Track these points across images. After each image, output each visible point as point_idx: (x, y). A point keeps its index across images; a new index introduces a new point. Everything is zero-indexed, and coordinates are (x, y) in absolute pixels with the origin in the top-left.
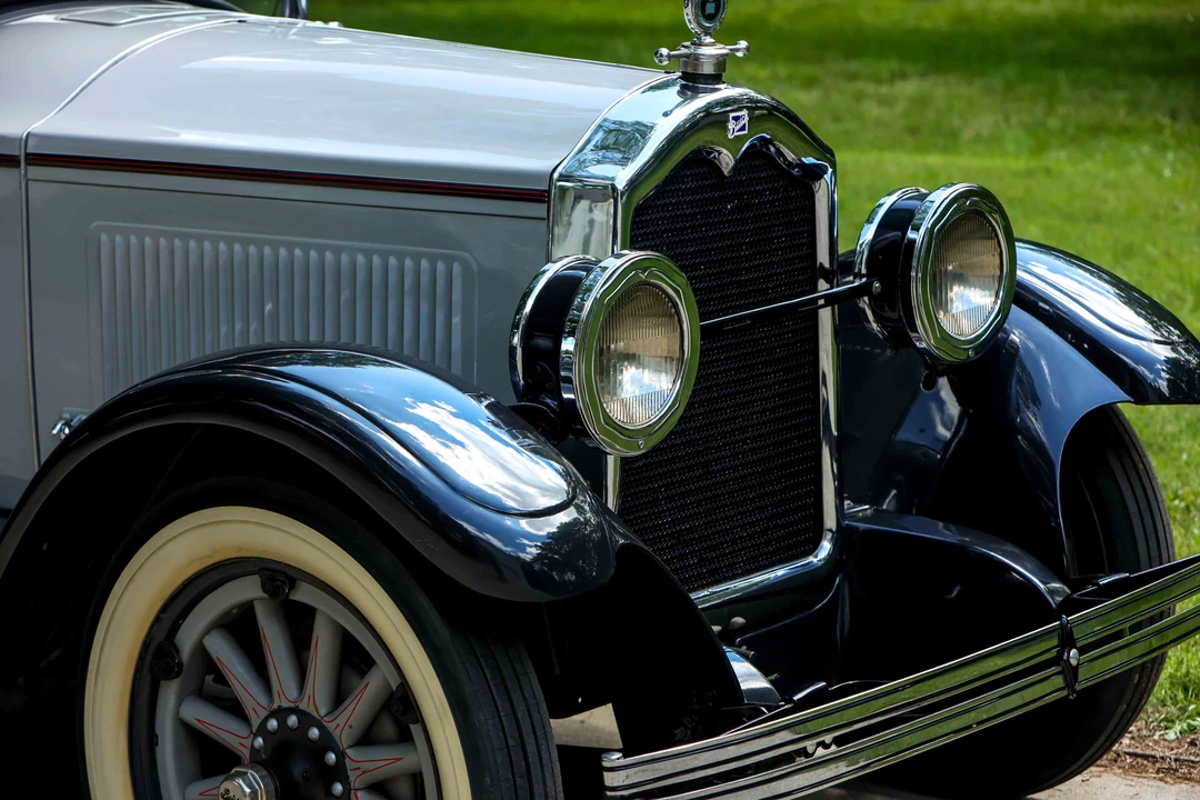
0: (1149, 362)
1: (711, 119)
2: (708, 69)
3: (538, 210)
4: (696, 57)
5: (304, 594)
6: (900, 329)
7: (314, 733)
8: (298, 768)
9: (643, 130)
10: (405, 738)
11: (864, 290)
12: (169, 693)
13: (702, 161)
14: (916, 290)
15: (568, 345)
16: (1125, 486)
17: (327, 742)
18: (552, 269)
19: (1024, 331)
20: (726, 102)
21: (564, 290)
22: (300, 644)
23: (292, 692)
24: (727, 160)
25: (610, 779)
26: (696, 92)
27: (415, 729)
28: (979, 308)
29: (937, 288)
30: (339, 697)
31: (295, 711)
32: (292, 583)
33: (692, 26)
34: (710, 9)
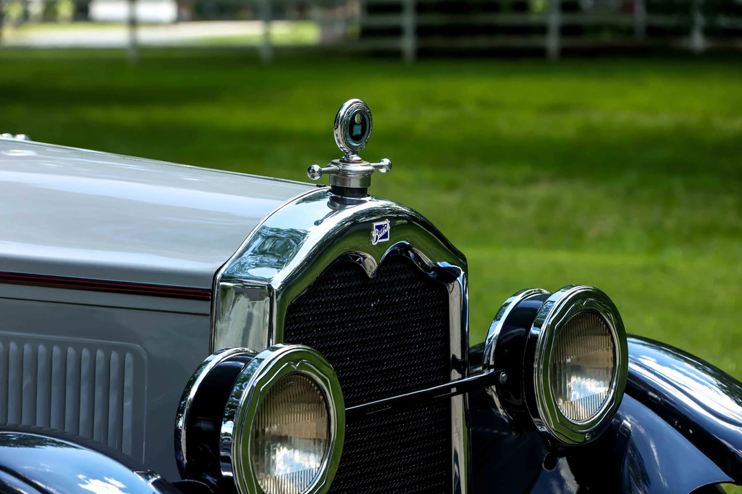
1: (358, 227)
2: (355, 184)
3: (203, 307)
4: (344, 173)
6: (524, 411)
9: (297, 237)
11: (491, 380)
13: (349, 265)
14: (538, 381)
15: (227, 428)
18: (214, 360)
19: (634, 417)
20: (371, 212)
21: (226, 378)
24: (371, 264)
26: (344, 204)
28: (594, 397)
33: (341, 146)
34: (357, 130)
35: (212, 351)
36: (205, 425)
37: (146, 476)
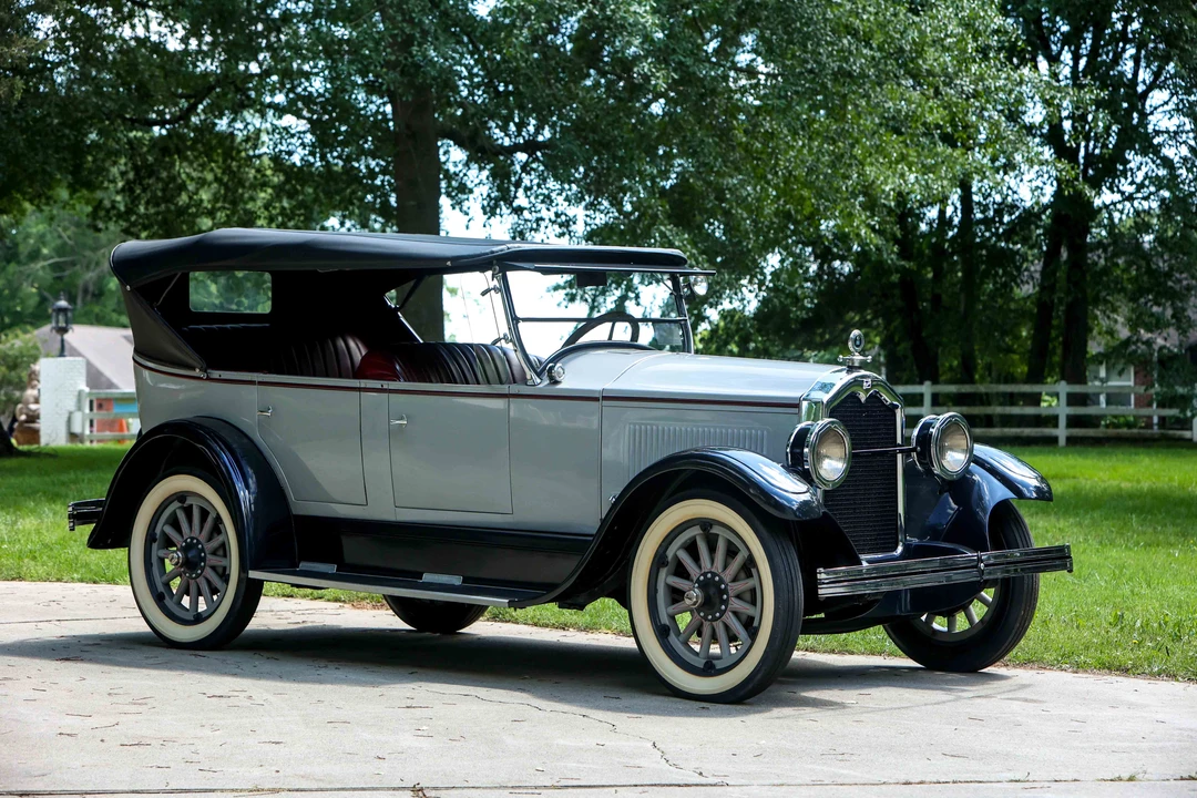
0: (1027, 486)
1: (857, 382)
2: (857, 364)
3: (796, 410)
4: (853, 360)
5: (715, 530)
6: (928, 465)
7: (717, 578)
8: (712, 591)
9: (833, 385)
10: (750, 575)
11: (914, 450)
12: (663, 573)
13: (854, 396)
14: (933, 450)
15: (806, 450)
16: (1017, 536)
17: (721, 581)
18: (799, 426)
19: (979, 475)
20: (863, 377)
21: (804, 433)
22: (712, 549)
23: (709, 566)
24: (863, 397)
25: (820, 592)
26: (852, 372)
27: (753, 570)
28: (959, 460)
29: (942, 451)
30: (725, 567)
31: (710, 572)
32: (711, 526)
33: (852, 349)
34: (858, 343)
35: (799, 423)
36: (798, 451)
37: (778, 463)
